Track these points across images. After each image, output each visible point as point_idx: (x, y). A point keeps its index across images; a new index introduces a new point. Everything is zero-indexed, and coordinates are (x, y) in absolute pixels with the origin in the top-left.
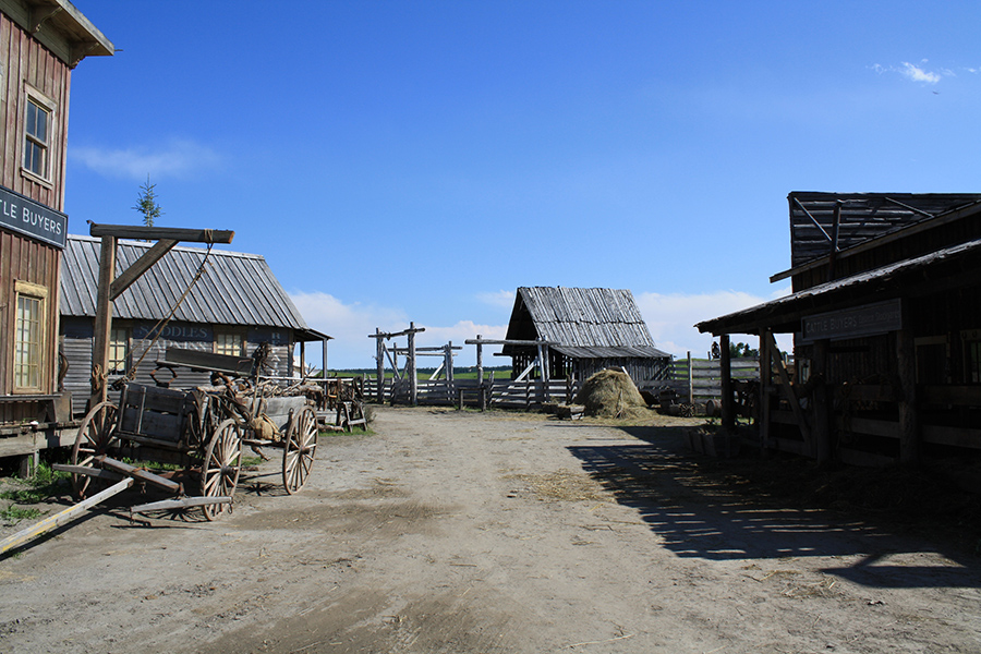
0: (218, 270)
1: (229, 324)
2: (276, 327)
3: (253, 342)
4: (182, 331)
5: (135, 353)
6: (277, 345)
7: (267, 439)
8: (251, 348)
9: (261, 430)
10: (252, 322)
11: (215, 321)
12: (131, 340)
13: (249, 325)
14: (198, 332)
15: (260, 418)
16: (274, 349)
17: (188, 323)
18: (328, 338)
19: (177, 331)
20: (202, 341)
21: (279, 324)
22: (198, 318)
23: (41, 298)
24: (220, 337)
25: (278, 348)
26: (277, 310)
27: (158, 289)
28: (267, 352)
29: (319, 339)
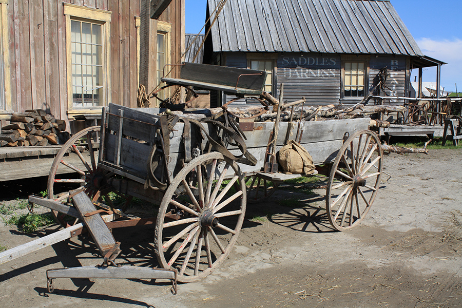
0: (349, 11)
1: (353, 54)
2: (394, 55)
3: (375, 68)
4: (316, 61)
5: (278, 78)
6: (395, 71)
7: (294, 173)
8: (373, 73)
9: (286, 162)
10: (373, 51)
11: (341, 52)
12: (276, 69)
13: (370, 54)
14: (329, 61)
15: (289, 146)
16: (393, 74)
17: (319, 55)
18: (442, 63)
19: (311, 61)
20: (332, 68)
21: (396, 52)
22: (328, 49)
23: (165, 33)
24: (347, 65)
25: (396, 73)
26: (396, 40)
27: (298, 28)
28: (386, 76)
29: (434, 65)
